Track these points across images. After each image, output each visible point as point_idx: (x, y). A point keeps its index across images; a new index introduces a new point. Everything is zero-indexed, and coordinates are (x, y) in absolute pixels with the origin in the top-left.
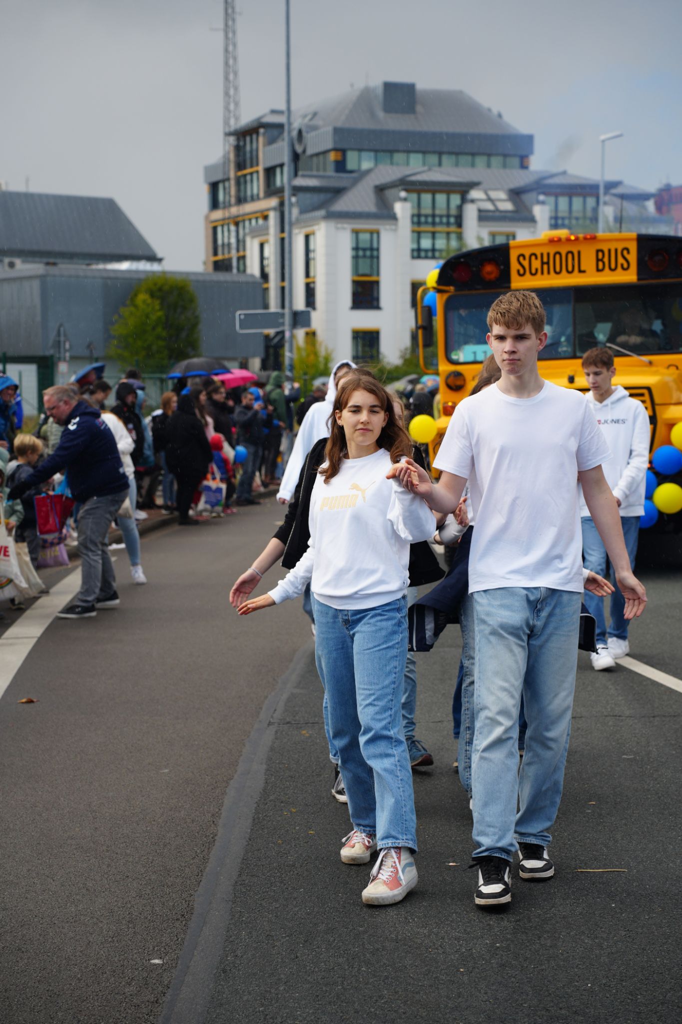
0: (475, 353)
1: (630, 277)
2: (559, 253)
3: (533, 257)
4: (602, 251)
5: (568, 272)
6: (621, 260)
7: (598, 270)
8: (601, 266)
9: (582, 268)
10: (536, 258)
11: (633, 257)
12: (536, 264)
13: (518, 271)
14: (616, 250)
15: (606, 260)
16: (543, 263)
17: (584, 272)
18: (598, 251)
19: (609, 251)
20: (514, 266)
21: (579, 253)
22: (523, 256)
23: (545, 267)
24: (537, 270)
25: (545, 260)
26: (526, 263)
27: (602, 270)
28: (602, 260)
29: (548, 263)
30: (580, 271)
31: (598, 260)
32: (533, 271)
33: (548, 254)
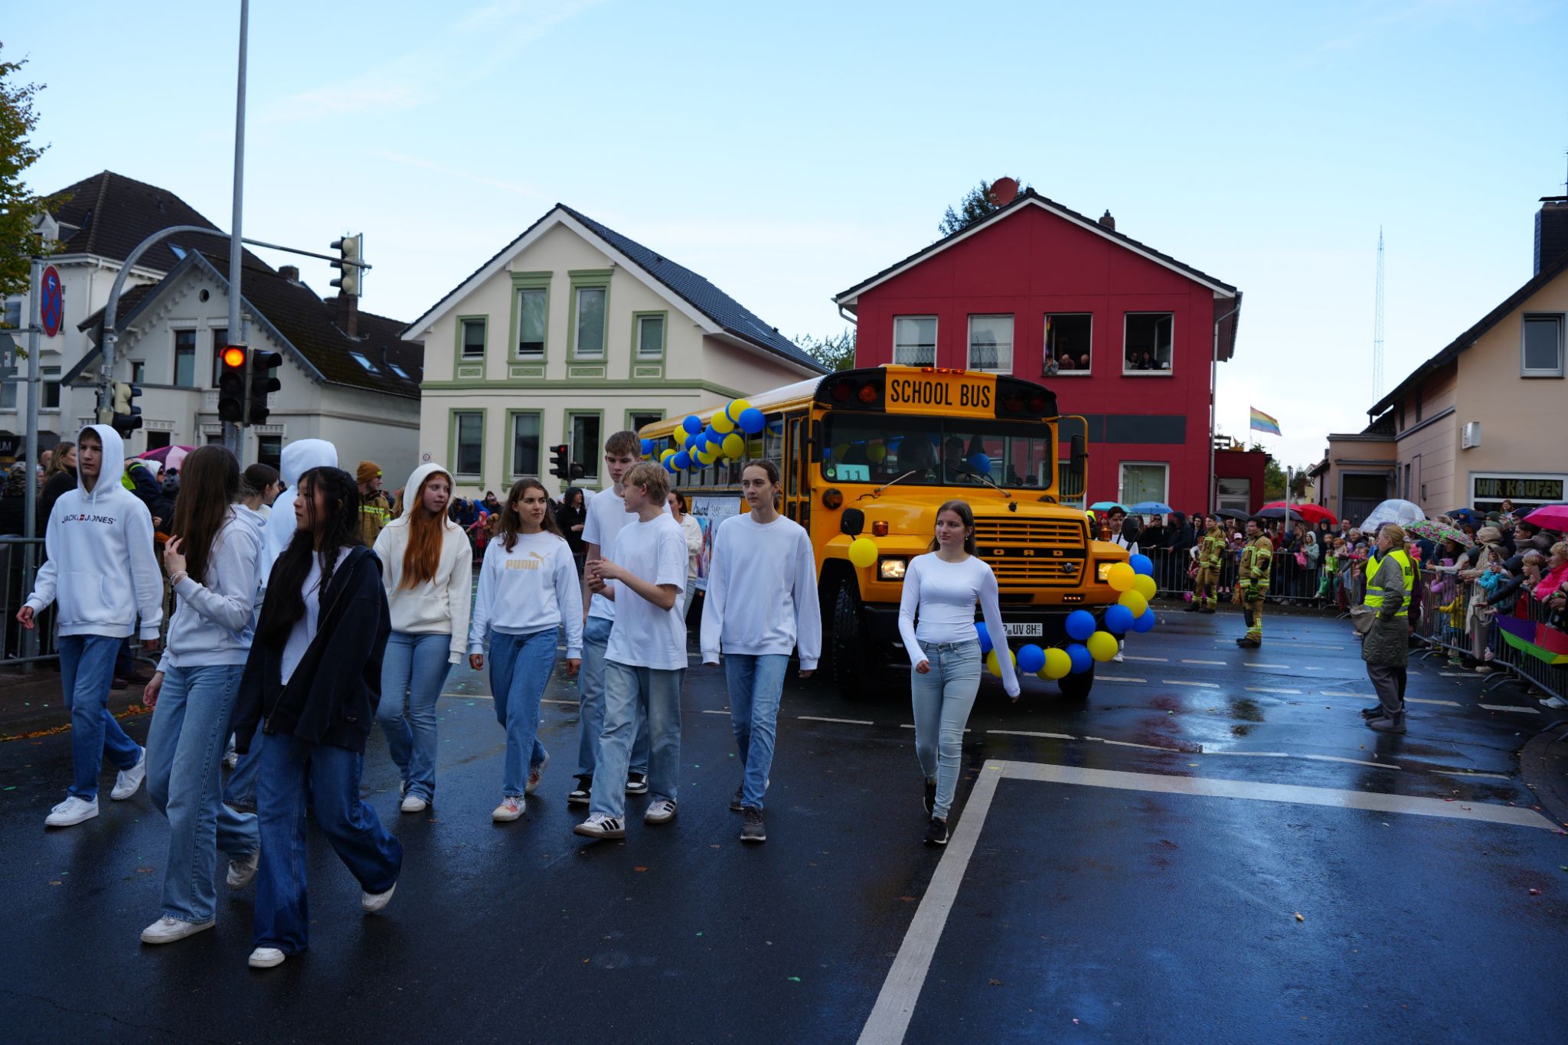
0: (848, 472)
1: (989, 413)
2: (929, 383)
3: (906, 384)
4: (966, 386)
5: (936, 403)
6: (982, 397)
7: (962, 404)
8: (965, 401)
9: (949, 401)
10: (909, 386)
11: (992, 395)
12: (909, 391)
13: (892, 396)
14: (979, 387)
15: (969, 395)
16: (914, 391)
17: (951, 404)
18: (963, 386)
19: (973, 387)
20: (889, 391)
21: (947, 385)
22: (898, 382)
23: (917, 395)
24: (909, 396)
25: (917, 388)
26: (900, 390)
27: (966, 404)
28: (965, 395)
29: (919, 392)
30: (947, 403)
31: (963, 395)
32: (906, 398)
33: (920, 383)
